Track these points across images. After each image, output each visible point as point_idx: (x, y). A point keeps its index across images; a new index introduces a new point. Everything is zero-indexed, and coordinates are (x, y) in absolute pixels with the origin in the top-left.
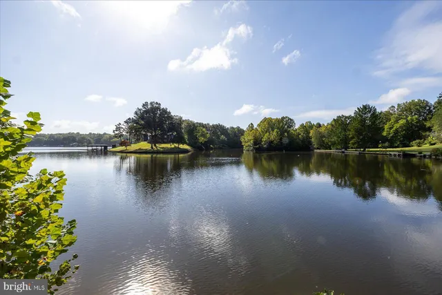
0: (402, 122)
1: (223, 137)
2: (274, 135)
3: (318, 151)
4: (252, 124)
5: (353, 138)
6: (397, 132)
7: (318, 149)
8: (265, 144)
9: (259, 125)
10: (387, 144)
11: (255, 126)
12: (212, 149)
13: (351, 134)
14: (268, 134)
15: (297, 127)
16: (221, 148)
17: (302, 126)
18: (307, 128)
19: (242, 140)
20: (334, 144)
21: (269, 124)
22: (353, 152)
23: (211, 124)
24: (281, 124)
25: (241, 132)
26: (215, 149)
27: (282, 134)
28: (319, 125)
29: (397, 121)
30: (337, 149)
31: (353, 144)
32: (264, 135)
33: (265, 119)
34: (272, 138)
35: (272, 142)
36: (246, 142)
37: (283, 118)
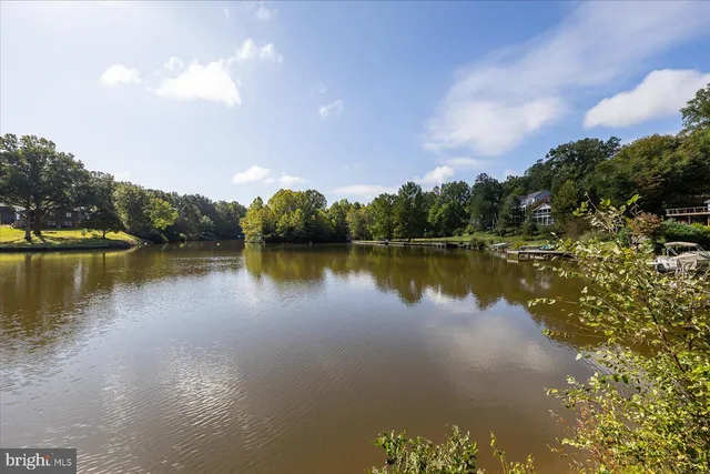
0: (445, 206)
1: (205, 219)
2: (295, 218)
3: (357, 242)
4: (259, 198)
5: (397, 224)
6: (440, 219)
7: (357, 239)
8: (281, 232)
9: (271, 201)
10: (432, 233)
11: (265, 202)
12: (183, 240)
13: (395, 219)
14: (286, 215)
15: (329, 206)
16: (201, 239)
17: (336, 205)
18: (342, 209)
19: (243, 225)
20: (376, 232)
21: (288, 200)
22: (397, 243)
23: (181, 194)
24: (307, 201)
25: (240, 211)
26: (189, 240)
27: (307, 217)
28: (358, 206)
29: (440, 206)
30: (380, 239)
31: (398, 232)
32: (280, 218)
33: (282, 191)
34: (293, 222)
35: (291, 229)
36: (248, 228)
37: (309, 192)
